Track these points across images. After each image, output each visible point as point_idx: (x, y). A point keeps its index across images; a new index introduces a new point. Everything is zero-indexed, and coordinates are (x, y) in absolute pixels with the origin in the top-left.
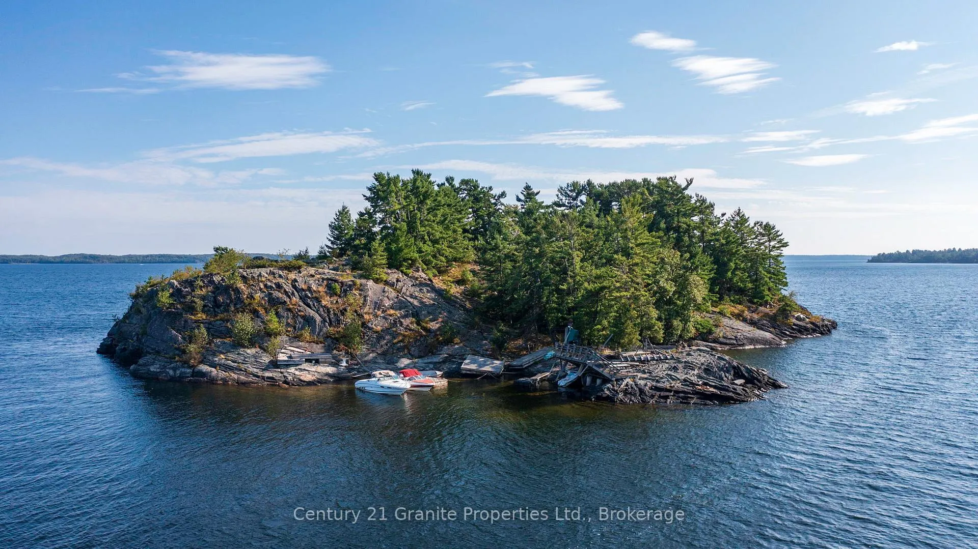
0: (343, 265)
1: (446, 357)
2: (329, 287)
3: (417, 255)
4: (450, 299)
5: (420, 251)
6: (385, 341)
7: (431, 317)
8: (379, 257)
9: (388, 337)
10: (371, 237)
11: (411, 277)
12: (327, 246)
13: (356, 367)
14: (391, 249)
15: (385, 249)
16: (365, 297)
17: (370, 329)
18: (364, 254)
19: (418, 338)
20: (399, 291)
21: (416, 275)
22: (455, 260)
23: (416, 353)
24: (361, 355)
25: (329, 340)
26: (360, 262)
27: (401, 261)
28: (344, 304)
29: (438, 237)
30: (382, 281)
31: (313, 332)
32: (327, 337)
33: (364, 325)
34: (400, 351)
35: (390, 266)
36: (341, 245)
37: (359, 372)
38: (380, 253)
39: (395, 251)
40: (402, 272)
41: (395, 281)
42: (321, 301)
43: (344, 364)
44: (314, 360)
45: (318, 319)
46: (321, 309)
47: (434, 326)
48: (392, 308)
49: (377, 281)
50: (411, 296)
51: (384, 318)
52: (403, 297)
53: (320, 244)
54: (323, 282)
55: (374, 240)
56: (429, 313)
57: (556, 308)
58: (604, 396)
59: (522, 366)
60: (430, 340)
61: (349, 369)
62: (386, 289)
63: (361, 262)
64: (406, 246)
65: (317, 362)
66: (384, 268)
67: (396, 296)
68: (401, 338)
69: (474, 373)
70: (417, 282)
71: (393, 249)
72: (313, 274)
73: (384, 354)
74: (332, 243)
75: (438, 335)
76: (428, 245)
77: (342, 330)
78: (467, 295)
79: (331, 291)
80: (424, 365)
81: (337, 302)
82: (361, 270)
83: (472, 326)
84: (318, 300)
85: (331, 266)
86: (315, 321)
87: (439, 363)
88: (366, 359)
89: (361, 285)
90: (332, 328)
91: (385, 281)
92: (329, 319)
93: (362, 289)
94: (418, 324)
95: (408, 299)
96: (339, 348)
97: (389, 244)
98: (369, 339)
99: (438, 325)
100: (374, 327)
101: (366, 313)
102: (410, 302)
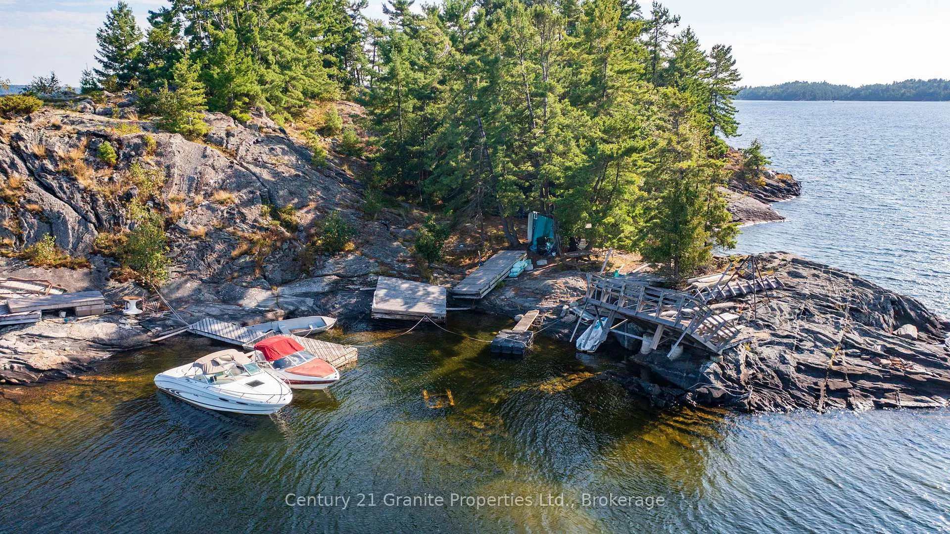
0: (122, 106)
1: (336, 282)
2: (92, 149)
3: (257, 88)
4: (322, 164)
5: (262, 82)
6: (215, 255)
7: (296, 200)
8: (189, 90)
9: (219, 247)
10: (173, 56)
11: (250, 127)
12: (97, 71)
13: (159, 315)
14: (212, 76)
15: (200, 76)
16: (168, 167)
17: (183, 232)
18: (162, 85)
19: (279, 244)
20: (233, 155)
21: (259, 122)
22: (314, 96)
23: (278, 276)
24: (168, 286)
25: (99, 260)
26: (154, 100)
27: (230, 99)
28: (127, 183)
29: (289, 58)
30: (199, 135)
31: (60, 244)
32: (94, 252)
33: (169, 224)
34: (246, 274)
35: (212, 107)
36: (122, 69)
37: (165, 327)
38: (191, 83)
39: (220, 80)
40: (235, 118)
41: (223, 135)
42: (75, 179)
43: (133, 310)
44: (64, 310)
45: (71, 216)
46: (78, 196)
47: (303, 217)
48: (222, 187)
49: (189, 135)
50: (256, 162)
51: (209, 207)
52: (242, 165)
53: (84, 68)
54: (79, 139)
55: (178, 59)
56: (291, 193)
57: (515, 183)
58: (717, 394)
59: (478, 294)
60: (301, 247)
61: (146, 323)
62: (208, 152)
63: (157, 100)
64: (239, 71)
65: (71, 312)
66: (200, 112)
67: (228, 164)
68: (245, 247)
69: (398, 317)
70: (262, 135)
71: (216, 76)
72: (58, 123)
73: (214, 281)
74: (106, 66)
75: (312, 236)
76: (274, 70)
77: (125, 239)
78: (339, 153)
79: (97, 159)
80: (294, 299)
81: (111, 179)
82: (158, 114)
83: (368, 214)
84: (69, 176)
85: (100, 107)
86: (65, 222)
87: (324, 294)
88: (179, 294)
89: (159, 144)
90: (103, 235)
91: (205, 135)
92: (97, 216)
93: (159, 151)
94: (275, 215)
95: (252, 167)
96: (120, 274)
97: (206, 67)
98: (182, 253)
99: (310, 217)
100: (191, 228)
101: (172, 201)
102: (254, 174)
